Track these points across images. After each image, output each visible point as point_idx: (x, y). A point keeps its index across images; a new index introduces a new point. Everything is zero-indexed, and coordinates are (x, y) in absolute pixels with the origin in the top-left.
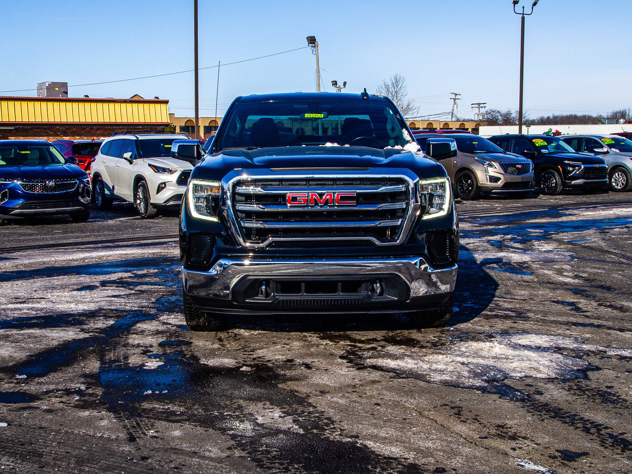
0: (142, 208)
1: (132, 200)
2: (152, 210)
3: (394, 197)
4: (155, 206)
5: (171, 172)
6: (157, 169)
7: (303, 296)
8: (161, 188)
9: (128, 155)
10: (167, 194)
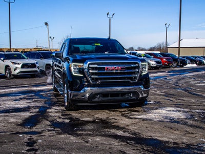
0: (8, 76)
1: (4, 73)
2: (12, 76)
3: (134, 68)
4: (13, 75)
5: (19, 64)
6: (14, 63)
7: (109, 98)
8: (16, 69)
9: (2, 59)
10: (17, 71)
